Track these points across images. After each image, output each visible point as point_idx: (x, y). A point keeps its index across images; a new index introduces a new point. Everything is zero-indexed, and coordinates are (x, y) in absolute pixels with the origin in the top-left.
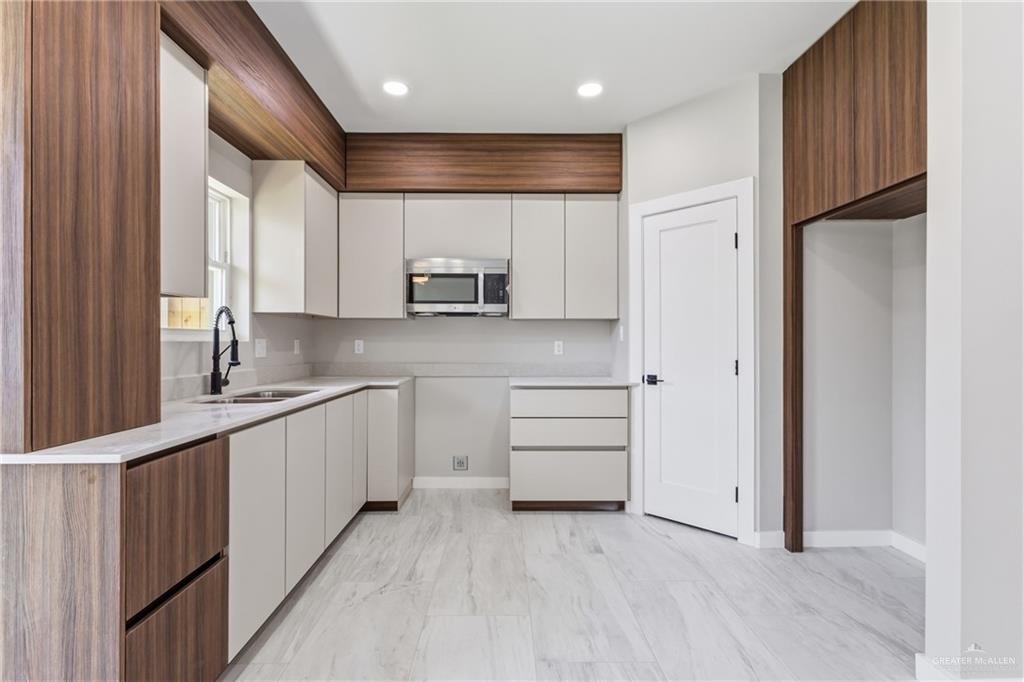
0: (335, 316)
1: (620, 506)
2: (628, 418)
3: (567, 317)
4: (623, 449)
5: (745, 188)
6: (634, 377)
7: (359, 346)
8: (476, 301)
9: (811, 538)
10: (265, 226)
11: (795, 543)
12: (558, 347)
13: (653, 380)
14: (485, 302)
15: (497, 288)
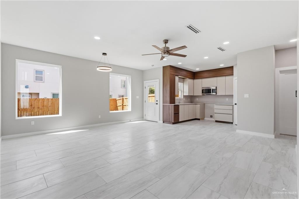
0: (193, 95)
1: (232, 123)
2: (233, 110)
3: (226, 95)
4: (232, 114)
6: (234, 104)
7: (197, 99)
10: (185, 86)
12: (227, 99)
13: (236, 104)
14: (212, 93)
15: (214, 91)
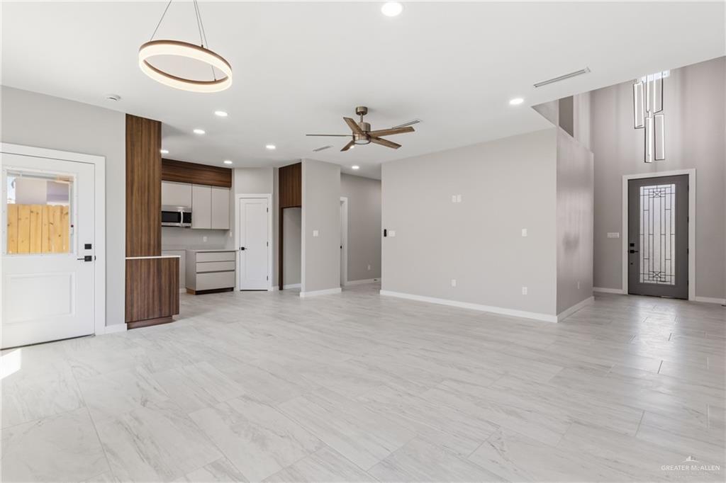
1: (232, 289)
2: (235, 261)
3: (213, 228)
4: (233, 271)
5: (270, 196)
6: (237, 248)
8: (179, 222)
9: (286, 287)
11: (281, 288)
12: (205, 239)
13: (243, 249)
14: (184, 222)
15: (188, 217)
